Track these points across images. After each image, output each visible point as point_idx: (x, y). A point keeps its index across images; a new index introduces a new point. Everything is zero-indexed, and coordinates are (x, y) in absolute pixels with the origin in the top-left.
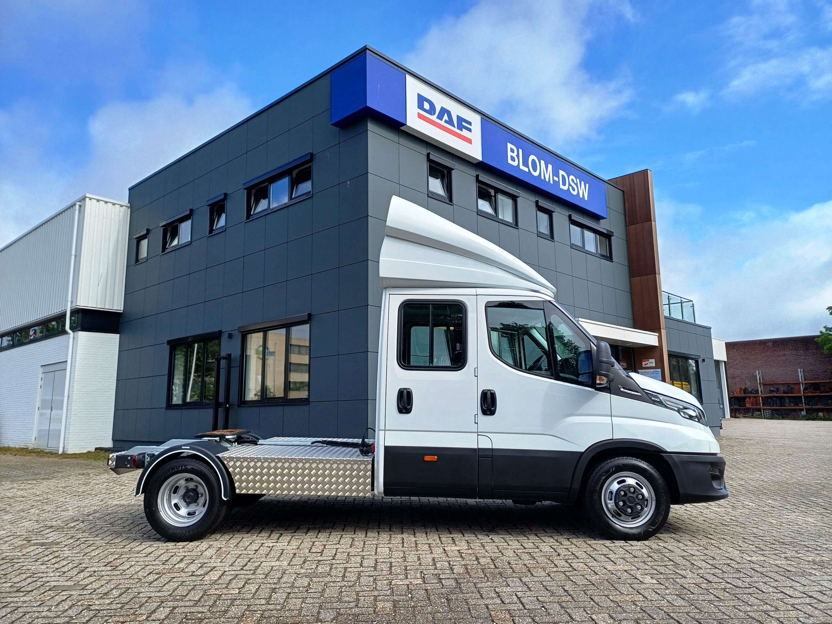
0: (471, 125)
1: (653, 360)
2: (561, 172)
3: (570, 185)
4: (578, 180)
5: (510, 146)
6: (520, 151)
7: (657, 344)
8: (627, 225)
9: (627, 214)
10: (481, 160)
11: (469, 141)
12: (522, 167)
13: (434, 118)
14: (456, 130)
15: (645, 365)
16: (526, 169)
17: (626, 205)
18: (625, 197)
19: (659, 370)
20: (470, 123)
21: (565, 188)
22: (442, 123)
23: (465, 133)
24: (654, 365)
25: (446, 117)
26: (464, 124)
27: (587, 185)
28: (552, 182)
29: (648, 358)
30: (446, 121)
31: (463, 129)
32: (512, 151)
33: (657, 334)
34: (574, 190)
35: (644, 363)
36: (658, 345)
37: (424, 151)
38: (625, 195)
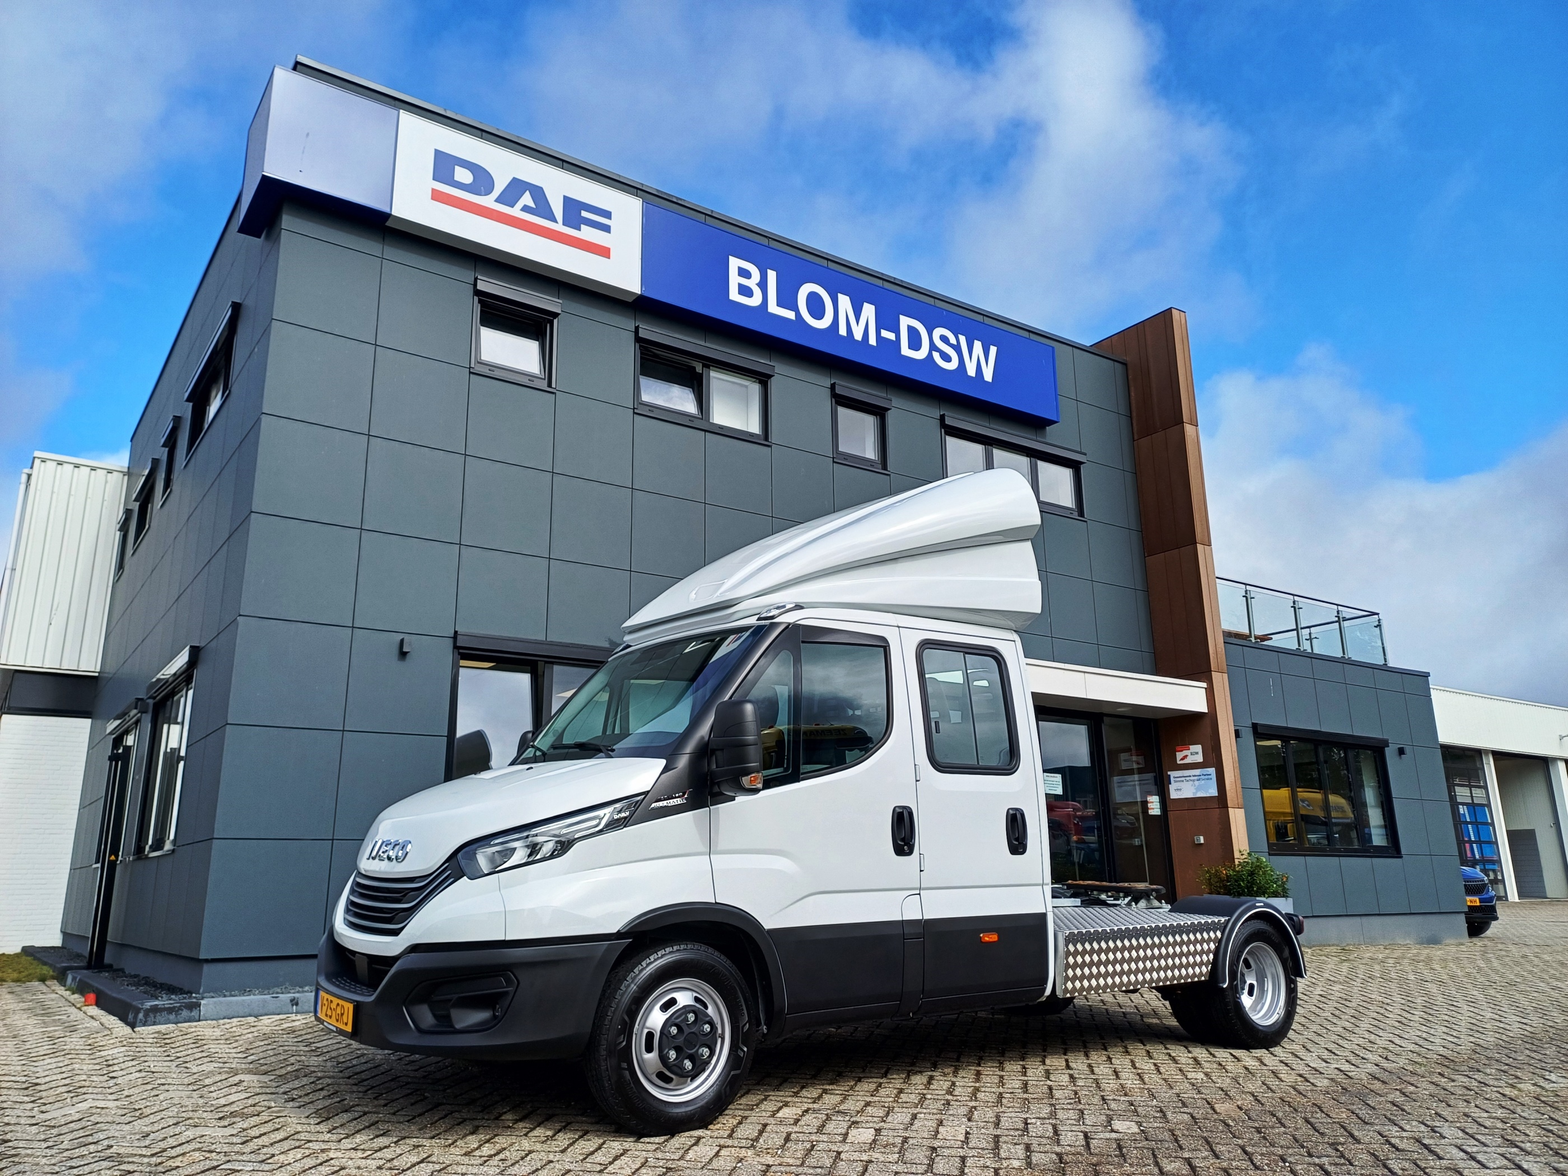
0: (610, 219)
1: (1198, 748)
2: (905, 322)
3: (933, 347)
4: (962, 339)
5: (735, 263)
6: (772, 276)
7: (1204, 709)
8: (1136, 437)
9: (1134, 414)
10: (639, 293)
11: (604, 252)
12: (773, 308)
13: (488, 201)
14: (559, 227)
15: (1182, 759)
16: (791, 315)
17: (1132, 394)
18: (1130, 377)
19: (1212, 771)
20: (607, 215)
21: (921, 354)
22: (516, 212)
23: (587, 233)
24: (1199, 758)
25: (527, 199)
26: (584, 214)
27: (993, 350)
28: (873, 341)
29: (1186, 744)
30: (526, 209)
31: (582, 226)
32: (744, 273)
33: (1205, 685)
34: (947, 358)
35: (1179, 755)
36: (1206, 711)
37: (464, 274)
38: (1130, 372)
